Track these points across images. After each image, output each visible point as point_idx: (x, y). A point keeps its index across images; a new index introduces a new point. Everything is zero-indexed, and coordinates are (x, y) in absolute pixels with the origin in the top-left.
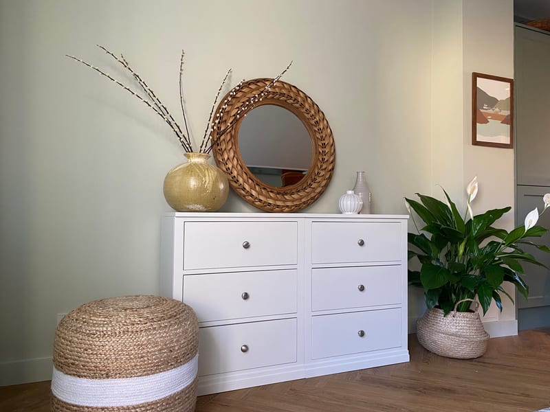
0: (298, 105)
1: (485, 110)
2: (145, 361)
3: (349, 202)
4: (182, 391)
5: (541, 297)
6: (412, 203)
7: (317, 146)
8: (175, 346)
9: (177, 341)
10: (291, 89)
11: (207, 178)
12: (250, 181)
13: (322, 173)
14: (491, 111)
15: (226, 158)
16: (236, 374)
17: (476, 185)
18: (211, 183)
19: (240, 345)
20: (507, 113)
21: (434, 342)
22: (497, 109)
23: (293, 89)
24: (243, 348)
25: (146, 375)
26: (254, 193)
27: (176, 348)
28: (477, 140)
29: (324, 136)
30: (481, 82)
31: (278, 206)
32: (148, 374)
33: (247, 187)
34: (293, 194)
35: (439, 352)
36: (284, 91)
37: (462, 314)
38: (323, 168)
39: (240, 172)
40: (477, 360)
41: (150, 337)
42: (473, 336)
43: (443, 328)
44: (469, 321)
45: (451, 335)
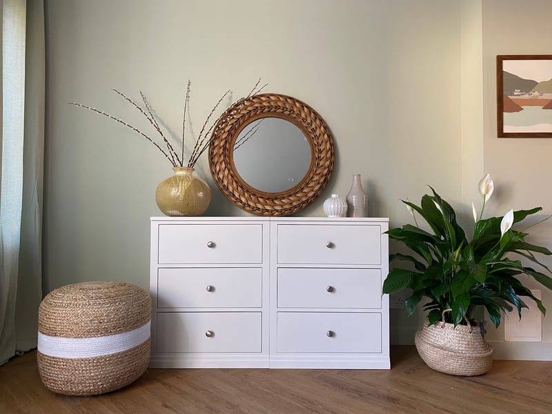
0: (294, 115)
1: (516, 95)
4: (113, 355)
10: (287, 101)
11: (180, 187)
12: (239, 189)
13: (316, 178)
14: (526, 96)
15: (218, 169)
16: (204, 355)
18: (183, 192)
19: (206, 330)
22: (536, 93)
23: (289, 100)
24: (209, 333)
27: (106, 321)
28: (505, 132)
29: (320, 142)
31: (267, 210)
34: (284, 198)
36: (280, 104)
38: (317, 172)
39: (231, 181)
41: (84, 310)
42: (462, 350)
43: (432, 340)
44: (460, 334)
45: (436, 347)
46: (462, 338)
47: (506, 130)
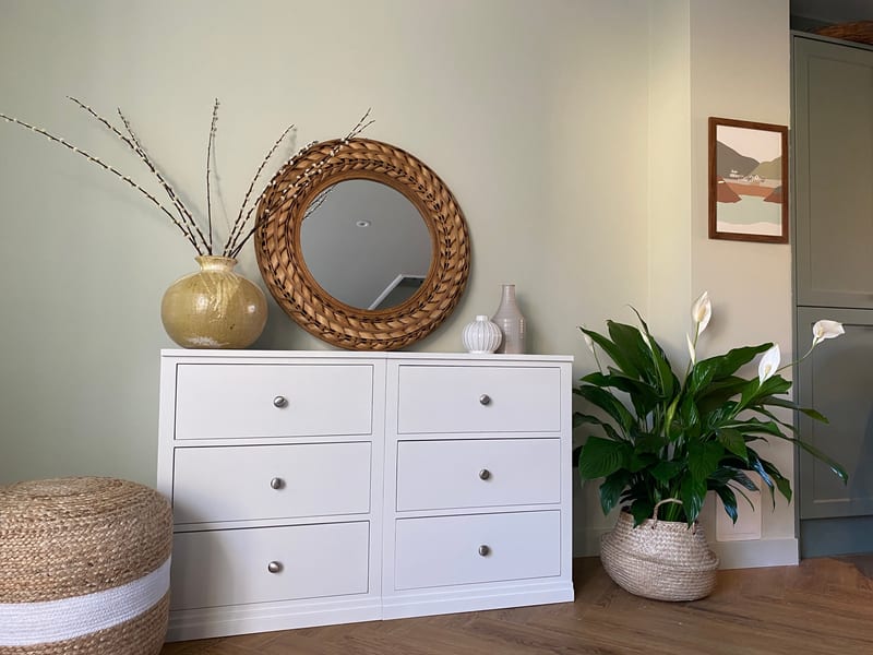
0: (406, 180)
1: (732, 179)
4: (114, 629)
5: (848, 500)
6: (595, 337)
7: (437, 244)
8: (98, 557)
9: (104, 550)
10: (394, 154)
11: (219, 295)
12: (315, 300)
13: (444, 287)
14: (745, 181)
15: (275, 265)
16: (262, 608)
17: (709, 306)
18: (225, 303)
19: (269, 561)
20: (777, 183)
22: (757, 178)
23: (397, 153)
24: (273, 566)
25: (42, 600)
26: (321, 319)
27: (101, 560)
28: (718, 230)
29: (449, 227)
30: (724, 134)
31: (364, 341)
32: (48, 600)
33: (310, 311)
34: (391, 320)
36: (381, 158)
37: (667, 524)
38: (446, 278)
39: (299, 286)
40: (694, 604)
41: (54, 541)
42: (684, 562)
43: (636, 548)
44: (680, 536)
45: (645, 560)
46: (683, 542)
47: (721, 227)
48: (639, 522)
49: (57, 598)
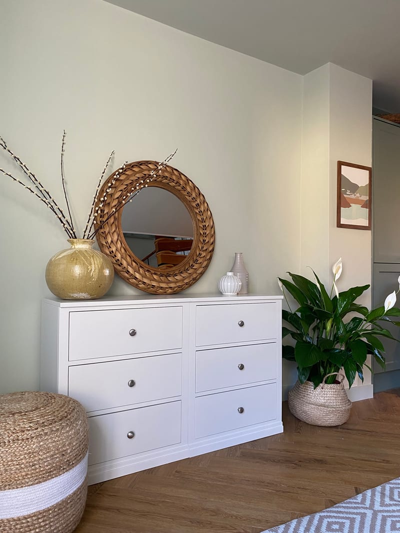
0: (179, 188)
1: (348, 195)
2: (36, 469)
3: (229, 284)
5: (392, 362)
6: (284, 282)
7: (198, 227)
8: (67, 449)
9: (70, 444)
10: (173, 172)
11: (93, 266)
12: (134, 263)
13: (204, 254)
14: (353, 196)
15: (109, 241)
17: (341, 265)
18: (97, 271)
20: (366, 198)
21: (305, 412)
22: (358, 195)
23: (175, 171)
24: (130, 434)
26: (137, 275)
27: (69, 451)
28: (341, 223)
29: (205, 218)
30: (345, 170)
31: (161, 288)
32: (40, 482)
33: (131, 270)
34: (176, 275)
35: (309, 421)
36: (166, 174)
37: (330, 386)
38: (204, 249)
39: (124, 255)
40: (341, 427)
41: (41, 444)
42: (339, 405)
43: (313, 400)
44: (336, 392)
45: (320, 406)
46: (338, 395)
47: (343, 221)
48: (316, 386)
49: (46, 480)
